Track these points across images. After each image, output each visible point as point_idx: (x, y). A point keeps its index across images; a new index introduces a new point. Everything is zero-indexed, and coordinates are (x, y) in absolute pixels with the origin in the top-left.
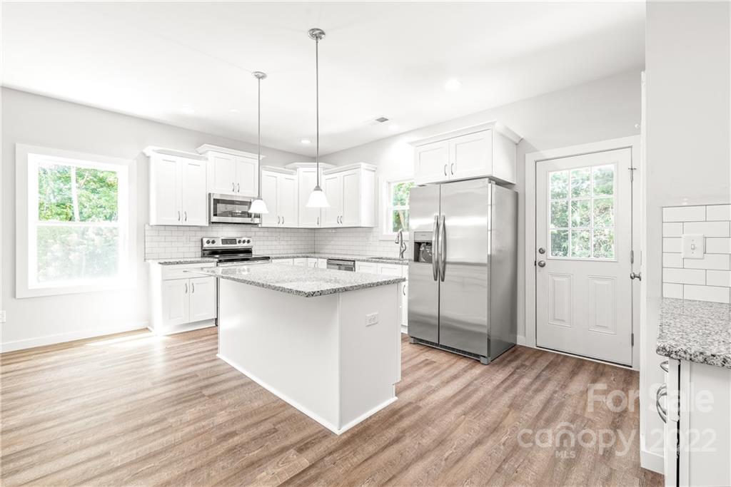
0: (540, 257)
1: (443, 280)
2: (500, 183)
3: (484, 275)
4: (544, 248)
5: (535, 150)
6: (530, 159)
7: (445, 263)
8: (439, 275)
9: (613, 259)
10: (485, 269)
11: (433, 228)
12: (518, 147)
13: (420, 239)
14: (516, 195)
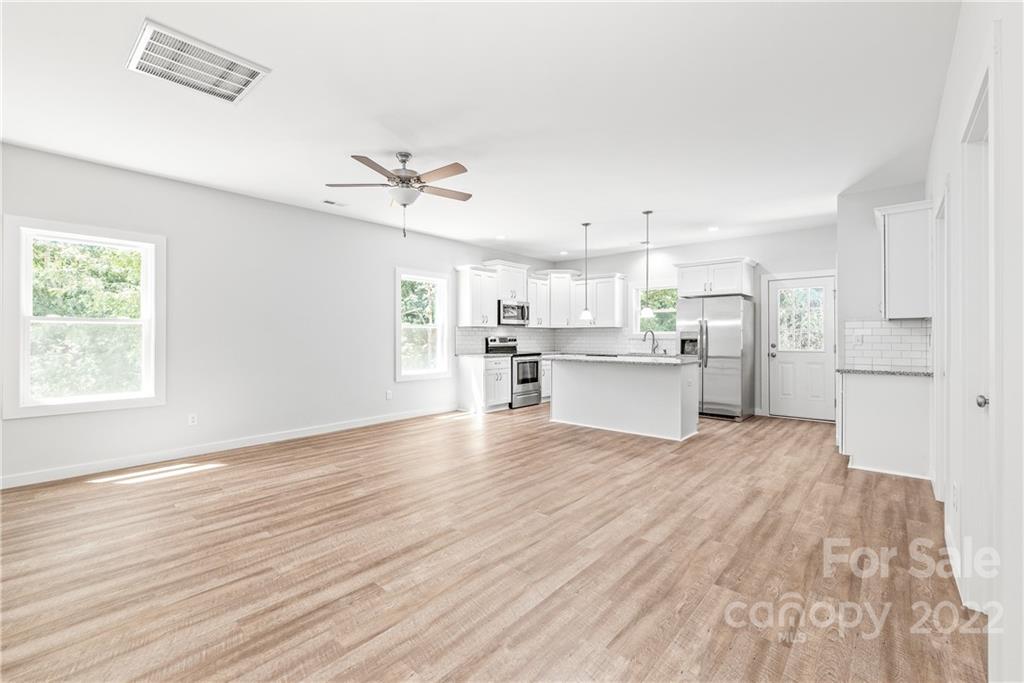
0: (772, 350)
1: (706, 366)
2: (745, 297)
3: (738, 364)
4: (774, 342)
5: (767, 273)
6: (764, 279)
7: (707, 357)
8: (704, 364)
9: (821, 350)
10: (740, 360)
11: (698, 330)
12: (756, 270)
13: (685, 337)
14: (755, 305)
